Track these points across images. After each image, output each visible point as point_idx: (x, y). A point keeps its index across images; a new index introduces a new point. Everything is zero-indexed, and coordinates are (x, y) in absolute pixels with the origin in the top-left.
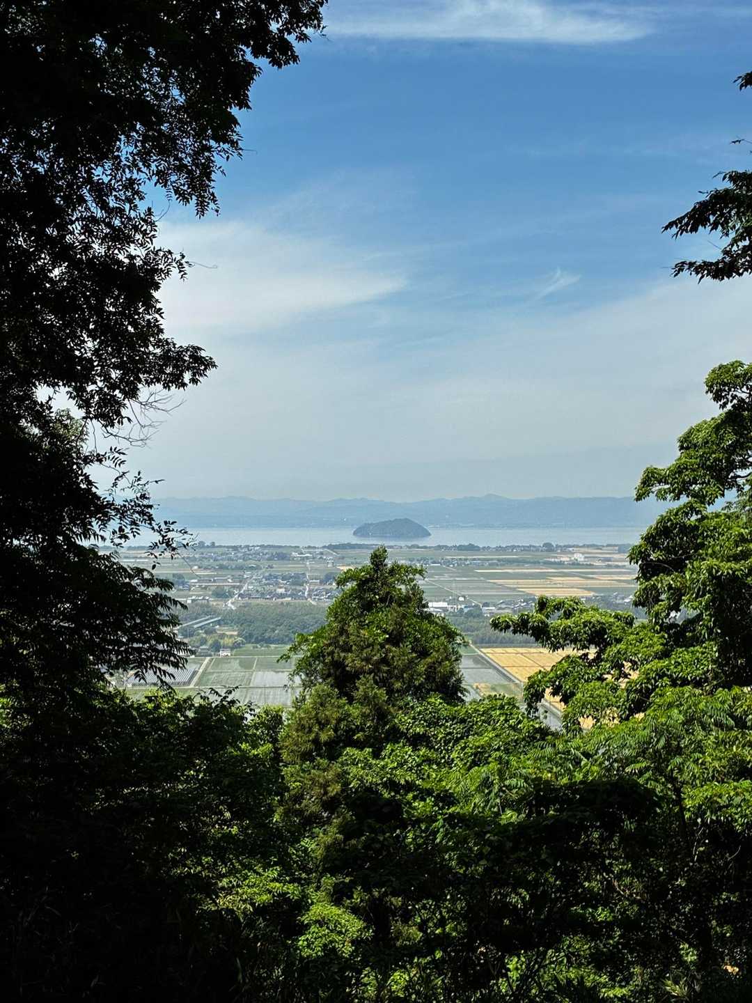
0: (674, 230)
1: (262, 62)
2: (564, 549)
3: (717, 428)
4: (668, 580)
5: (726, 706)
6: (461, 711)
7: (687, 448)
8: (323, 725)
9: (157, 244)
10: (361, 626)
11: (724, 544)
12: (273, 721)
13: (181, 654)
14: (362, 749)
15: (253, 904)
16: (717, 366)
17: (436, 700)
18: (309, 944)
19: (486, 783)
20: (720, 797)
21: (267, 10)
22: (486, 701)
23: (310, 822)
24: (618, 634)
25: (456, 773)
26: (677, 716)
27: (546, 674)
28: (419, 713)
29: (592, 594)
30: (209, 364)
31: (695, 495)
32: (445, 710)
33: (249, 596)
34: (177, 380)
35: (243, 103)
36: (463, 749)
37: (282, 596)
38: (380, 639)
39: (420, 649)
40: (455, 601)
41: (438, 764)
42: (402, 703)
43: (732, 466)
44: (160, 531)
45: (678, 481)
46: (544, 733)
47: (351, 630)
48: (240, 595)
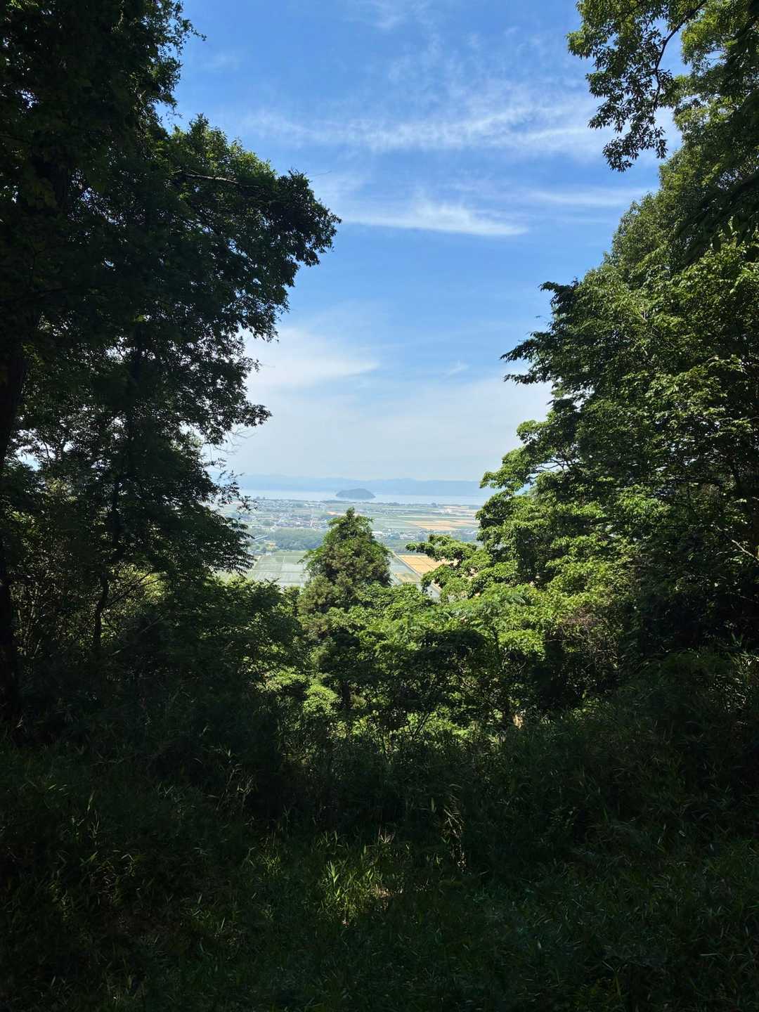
0: (506, 359)
1: (301, 263)
2: (442, 506)
3: (522, 453)
4: (494, 529)
5: (521, 593)
6: (389, 590)
7: (507, 463)
8: (319, 596)
9: (245, 355)
10: (341, 546)
11: (523, 512)
12: (294, 594)
13: (251, 561)
14: (339, 608)
15: (282, 685)
16: (523, 423)
17: (377, 584)
18: (309, 705)
19: (401, 628)
20: (517, 638)
21: (304, 236)
22: (402, 586)
23: (312, 643)
24: (469, 554)
25: (385, 622)
26: (497, 598)
27: (432, 573)
28: (368, 591)
29: (454, 529)
30: (268, 414)
31: (509, 487)
32: (381, 590)
33: (282, 525)
34: (252, 422)
35: (291, 284)
36: (389, 609)
37: (299, 526)
38: (350, 554)
39: (369, 559)
40: (386, 531)
41: (377, 616)
42: (360, 586)
43: (528, 472)
44: (243, 501)
45: (501, 479)
46: (430, 603)
47: (335, 549)
48: (278, 525)
